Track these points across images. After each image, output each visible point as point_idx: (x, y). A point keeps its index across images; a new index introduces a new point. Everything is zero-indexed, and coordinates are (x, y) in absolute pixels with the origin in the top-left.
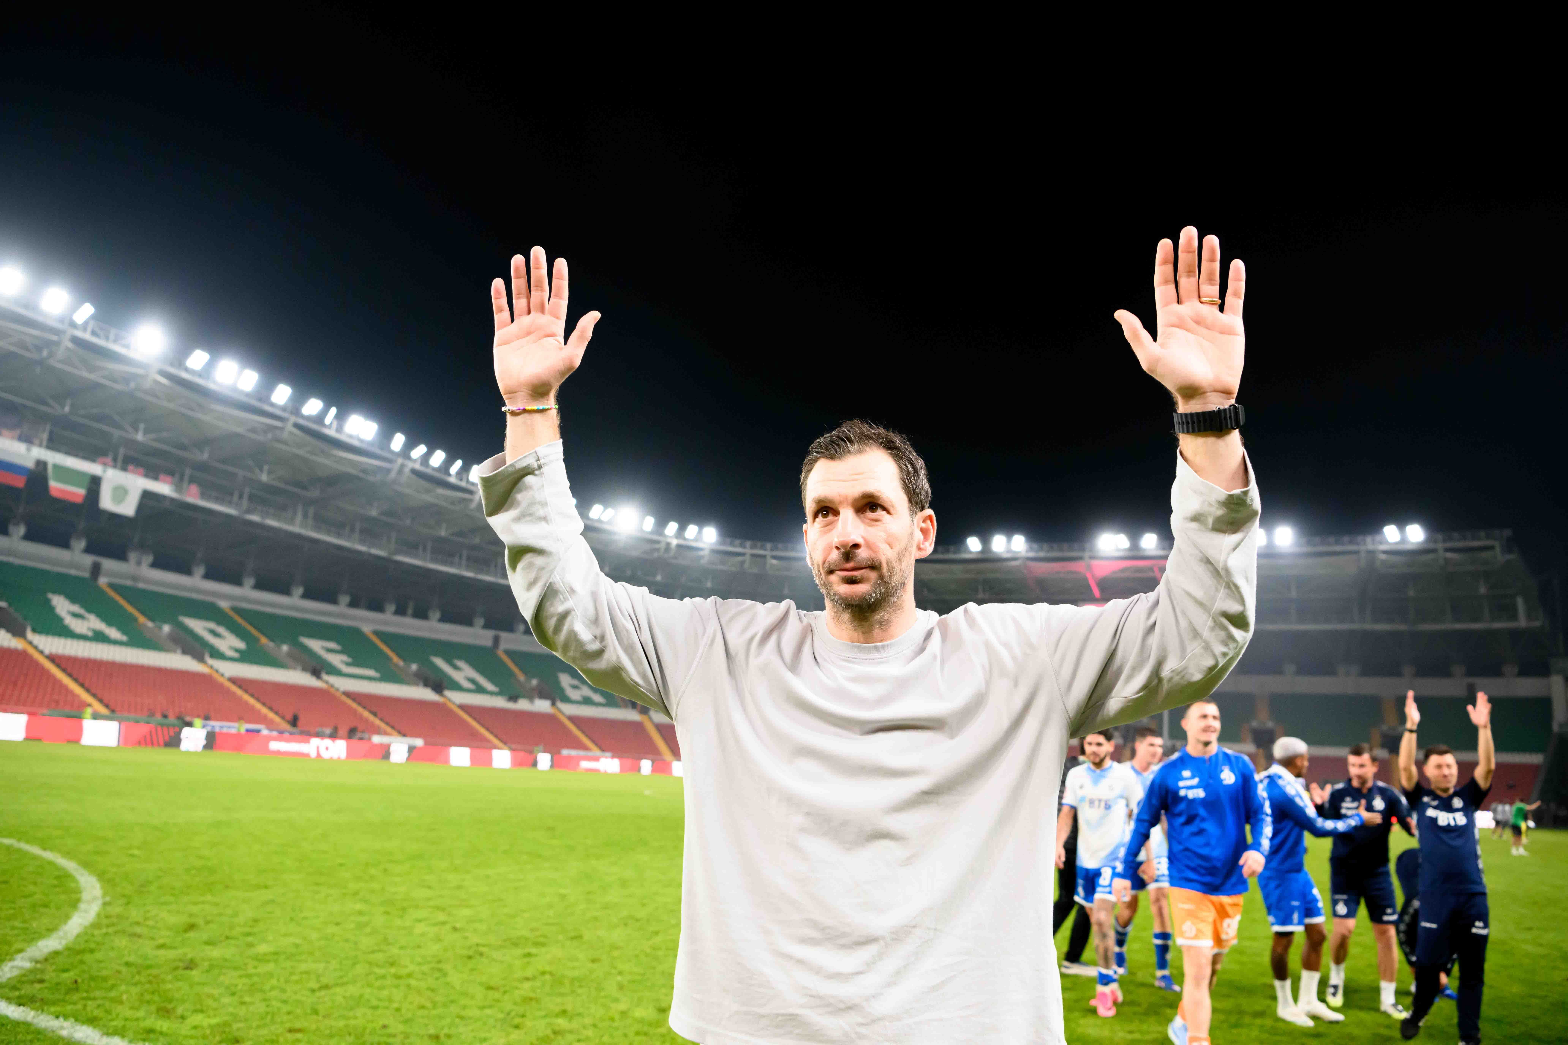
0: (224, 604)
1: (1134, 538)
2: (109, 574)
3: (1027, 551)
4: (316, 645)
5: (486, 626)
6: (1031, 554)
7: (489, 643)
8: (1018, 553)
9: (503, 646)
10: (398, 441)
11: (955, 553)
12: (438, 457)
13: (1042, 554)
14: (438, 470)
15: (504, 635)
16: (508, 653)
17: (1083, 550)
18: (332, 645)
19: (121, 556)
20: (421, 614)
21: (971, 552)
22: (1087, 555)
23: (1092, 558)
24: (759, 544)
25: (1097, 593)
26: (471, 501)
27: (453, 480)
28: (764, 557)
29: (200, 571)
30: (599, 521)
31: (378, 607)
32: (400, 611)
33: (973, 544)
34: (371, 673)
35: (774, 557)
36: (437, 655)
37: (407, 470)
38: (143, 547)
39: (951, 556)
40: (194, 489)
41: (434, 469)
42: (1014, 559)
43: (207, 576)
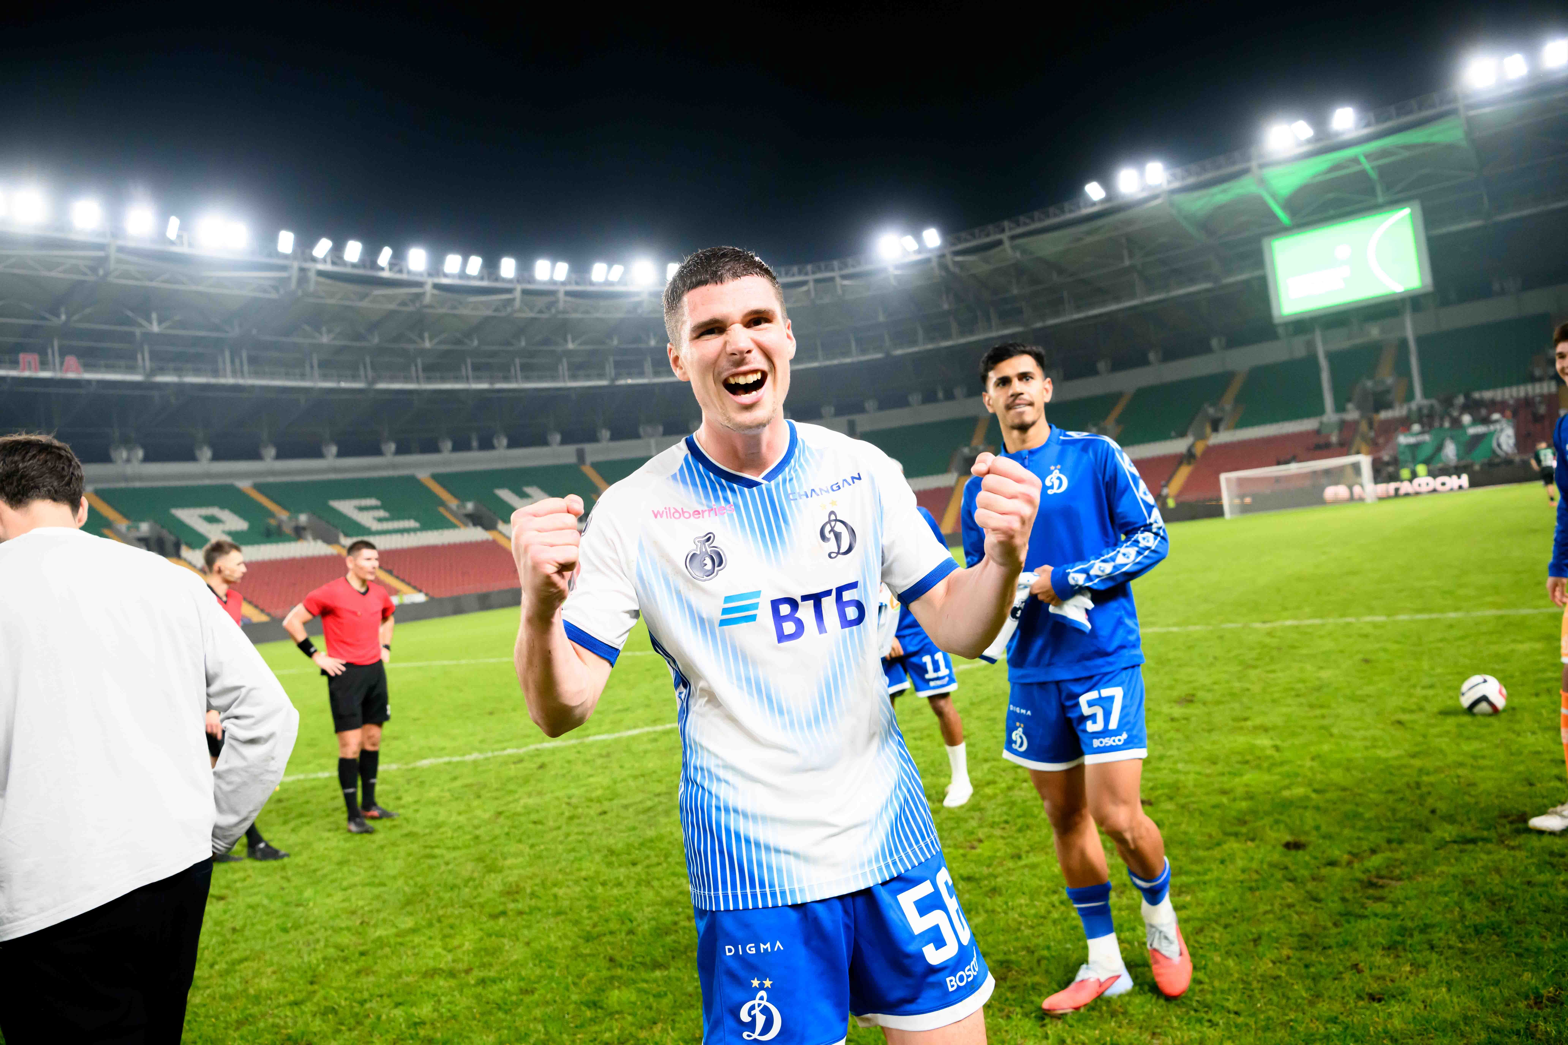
0: (244, 485)
1: (1319, 121)
2: (93, 481)
3: (1169, 182)
4: (346, 507)
5: (564, 442)
6: (1176, 185)
7: (573, 460)
8: (1156, 187)
9: (589, 459)
10: (286, 241)
11: (1071, 211)
12: (354, 250)
13: (1191, 180)
14: (362, 264)
15: (588, 447)
16: (596, 466)
17: (1248, 159)
18: (373, 502)
19: (105, 458)
20: (487, 444)
21: (1094, 204)
22: (1254, 164)
23: (1262, 166)
24: (822, 265)
25: (1284, 217)
26: (423, 294)
27: (386, 274)
28: (832, 279)
29: (206, 453)
30: (607, 283)
31: (431, 447)
32: (461, 445)
33: (1094, 191)
34: (412, 524)
35: (844, 277)
36: (502, 486)
37: (312, 275)
38: (127, 442)
39: (1069, 216)
40: (71, 360)
41: (354, 266)
42: (1155, 197)
43: (217, 457)
